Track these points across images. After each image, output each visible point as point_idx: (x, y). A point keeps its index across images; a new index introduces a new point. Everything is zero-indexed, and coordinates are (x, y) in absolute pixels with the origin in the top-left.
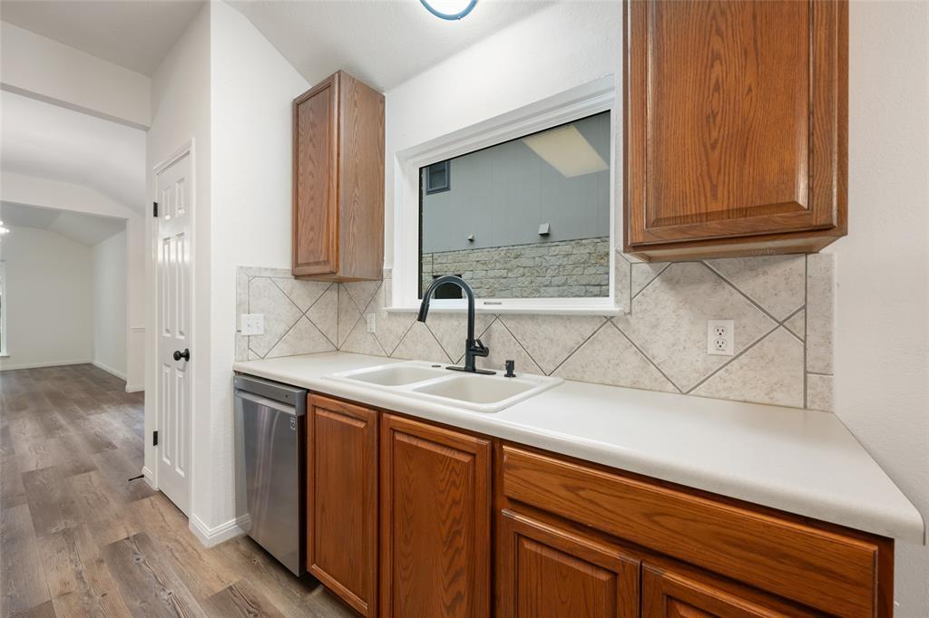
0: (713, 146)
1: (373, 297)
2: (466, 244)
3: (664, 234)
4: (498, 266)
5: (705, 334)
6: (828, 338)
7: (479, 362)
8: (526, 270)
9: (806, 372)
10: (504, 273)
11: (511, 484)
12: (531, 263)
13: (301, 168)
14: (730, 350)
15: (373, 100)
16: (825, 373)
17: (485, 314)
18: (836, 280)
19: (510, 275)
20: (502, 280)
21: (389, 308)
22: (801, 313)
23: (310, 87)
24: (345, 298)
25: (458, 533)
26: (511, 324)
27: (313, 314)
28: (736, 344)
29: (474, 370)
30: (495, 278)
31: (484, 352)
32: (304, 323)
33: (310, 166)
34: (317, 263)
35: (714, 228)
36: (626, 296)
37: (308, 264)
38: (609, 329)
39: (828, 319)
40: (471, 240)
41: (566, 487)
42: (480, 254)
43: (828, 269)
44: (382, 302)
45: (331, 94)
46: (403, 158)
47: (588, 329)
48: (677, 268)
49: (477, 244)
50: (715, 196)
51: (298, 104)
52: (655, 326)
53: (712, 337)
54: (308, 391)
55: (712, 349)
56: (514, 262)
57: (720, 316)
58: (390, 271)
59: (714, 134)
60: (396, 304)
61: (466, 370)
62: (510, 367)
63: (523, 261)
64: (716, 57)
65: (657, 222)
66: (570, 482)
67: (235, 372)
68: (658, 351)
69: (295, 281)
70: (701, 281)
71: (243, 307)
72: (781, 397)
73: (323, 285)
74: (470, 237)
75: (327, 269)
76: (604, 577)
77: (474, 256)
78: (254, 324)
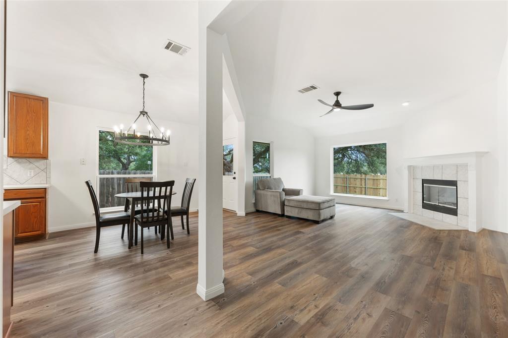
0: (27, 143)
3: (16, 155)
6: (50, 172)
9: (47, 178)
14: (32, 175)
16: (50, 178)
22: (46, 169)
35: (27, 155)
39: (50, 169)
43: (50, 162)
52: (14, 171)
53: (29, 173)
55: (29, 175)
57: (30, 169)
59: (28, 141)
64: (28, 130)
65: (16, 153)
68: (15, 176)
70: (26, 163)
72: (42, 182)
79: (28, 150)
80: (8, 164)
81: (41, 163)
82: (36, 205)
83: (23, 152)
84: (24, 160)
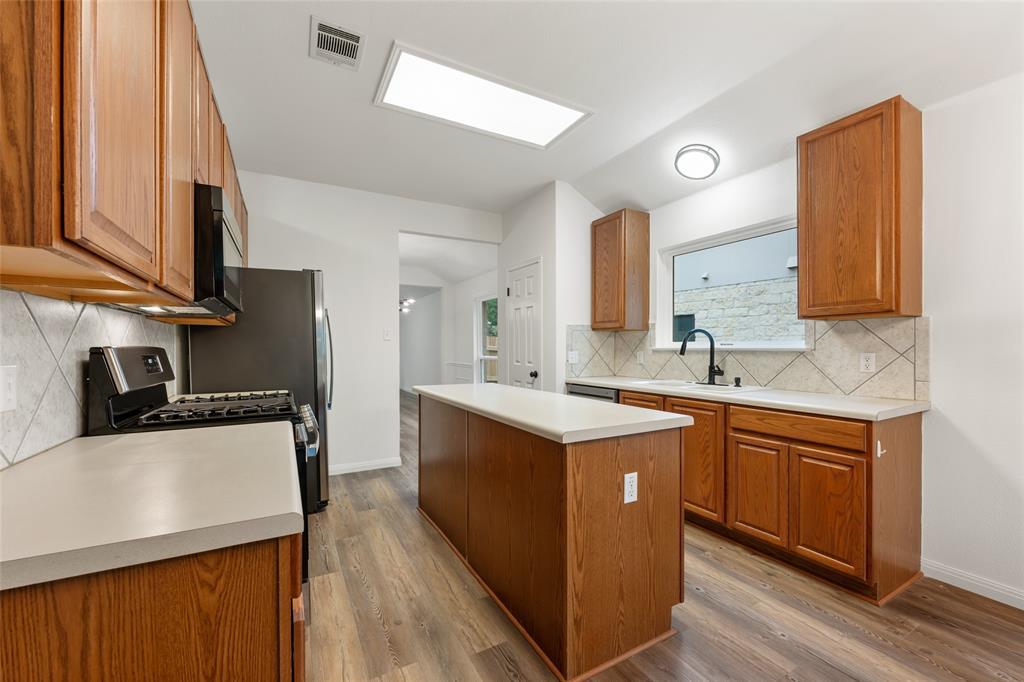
0: (840, 270)
1: (642, 341)
2: (700, 283)
3: (817, 310)
4: (737, 303)
5: (859, 361)
6: (926, 362)
7: (717, 378)
8: (770, 308)
9: (915, 380)
10: (744, 311)
11: (734, 422)
12: (777, 300)
13: (598, 265)
14: (873, 369)
15: (643, 218)
16: (926, 381)
17: (722, 352)
18: (931, 331)
19: (751, 313)
20: (742, 319)
21: (654, 348)
22: (913, 349)
23: (603, 215)
24: (621, 341)
25: (708, 447)
26: (739, 357)
27: (601, 352)
28: (877, 366)
29: (714, 384)
30: (734, 316)
31: (721, 373)
32: (597, 358)
33: (605, 264)
34: (610, 322)
35: (840, 309)
36: (812, 341)
37: (603, 322)
38: (802, 359)
39: (927, 351)
40: (705, 279)
41: (758, 419)
42: (715, 292)
43: (927, 325)
44: (648, 344)
45: (620, 222)
46: (662, 252)
47: (788, 359)
48: (842, 324)
49: (712, 282)
50: (840, 295)
51: (596, 227)
52: (829, 357)
53: (863, 362)
54: (618, 390)
55: (862, 369)
56: (757, 299)
57: (867, 350)
58: (654, 324)
59: (840, 266)
60: (659, 345)
61: (709, 383)
62: (738, 382)
63: (767, 298)
65: (814, 306)
66: (759, 417)
67: (567, 384)
68: (831, 371)
69: (593, 332)
70: (856, 331)
71: (570, 348)
72: (902, 395)
73: (607, 333)
74: (704, 276)
75: (618, 325)
76: (774, 453)
77: (709, 295)
78: (574, 357)
79: (840, 292)
80: (818, 336)
81: (897, 332)
82: (842, 473)
83: (830, 300)
84: (851, 324)
